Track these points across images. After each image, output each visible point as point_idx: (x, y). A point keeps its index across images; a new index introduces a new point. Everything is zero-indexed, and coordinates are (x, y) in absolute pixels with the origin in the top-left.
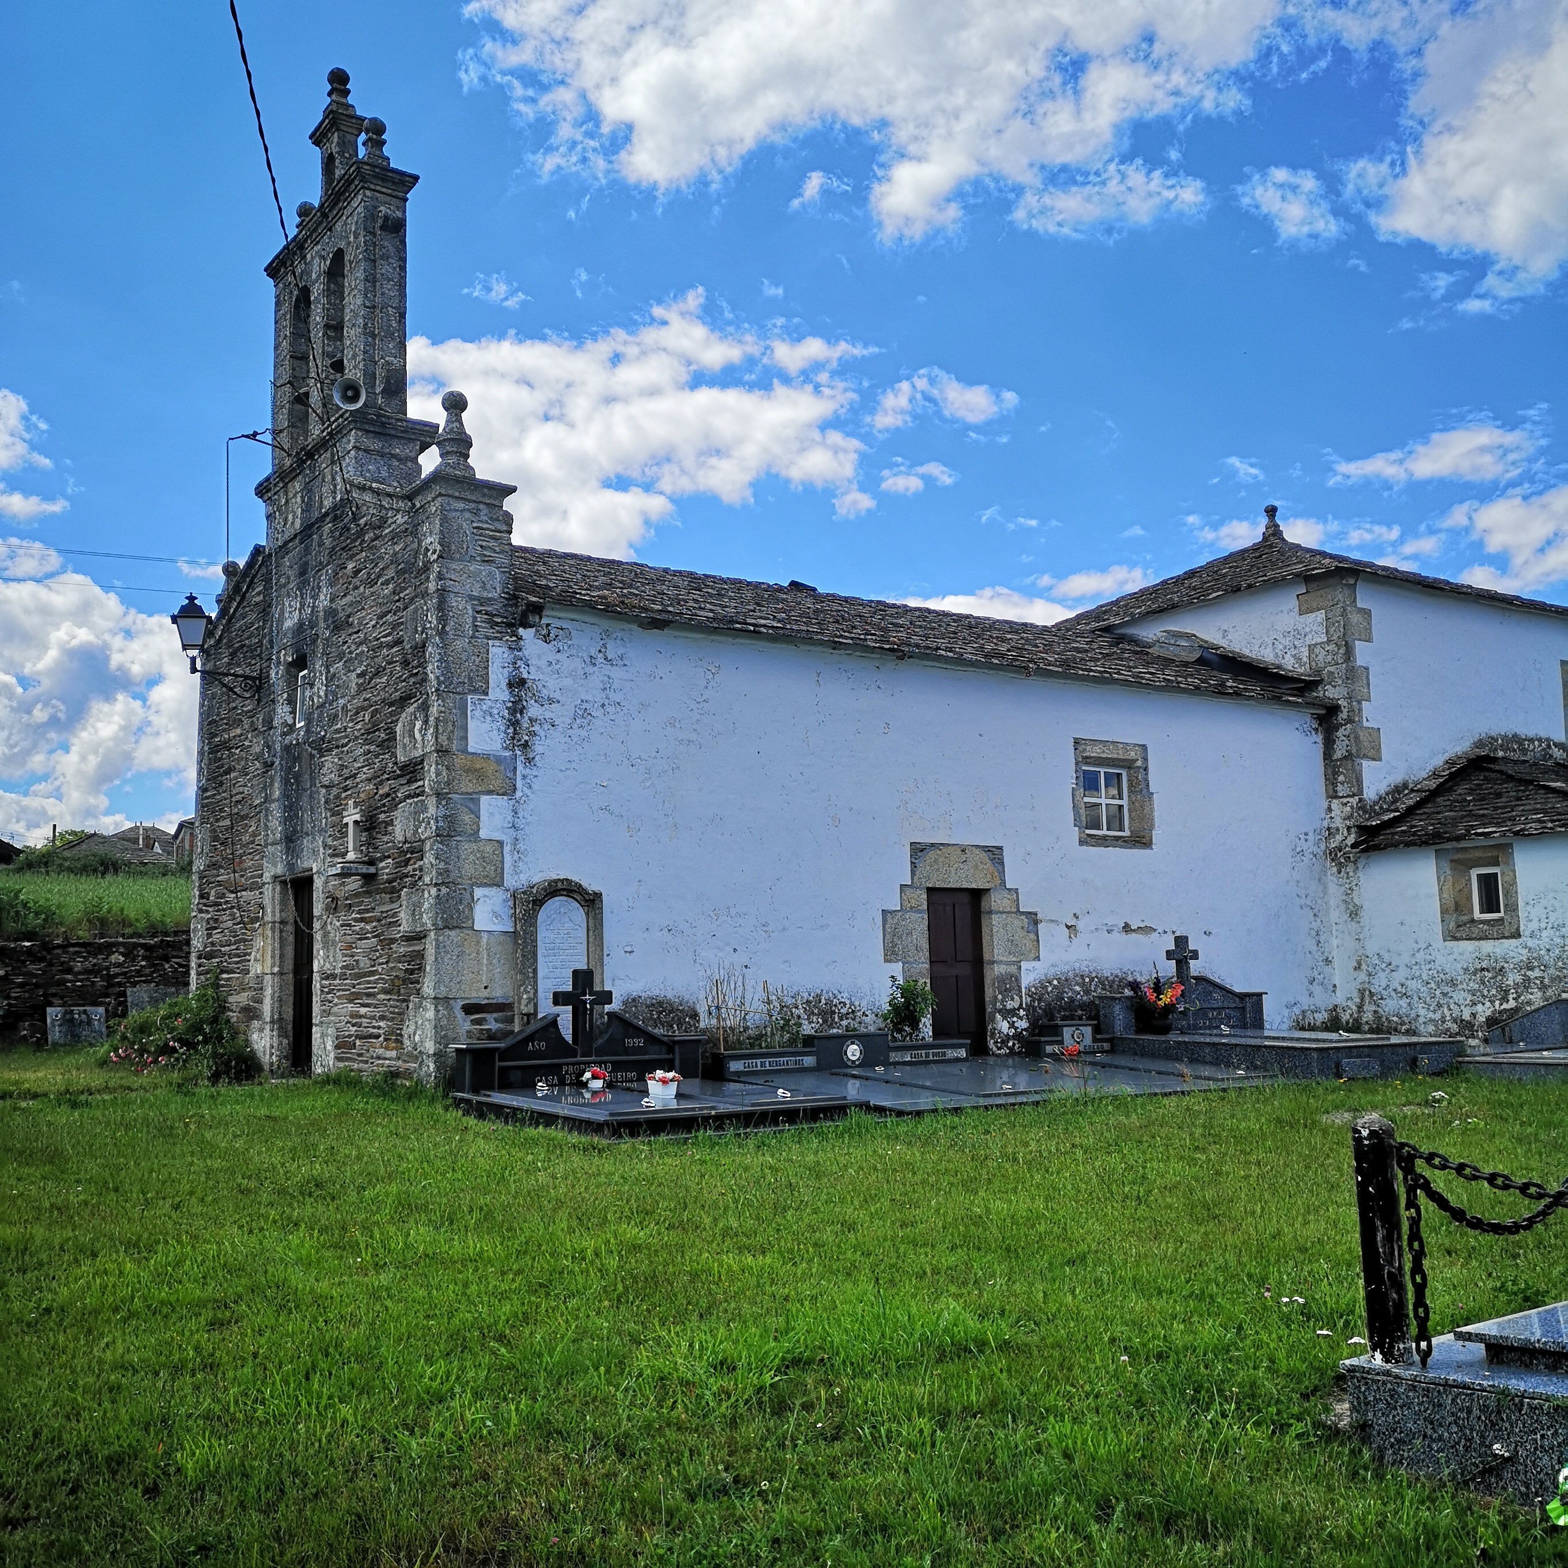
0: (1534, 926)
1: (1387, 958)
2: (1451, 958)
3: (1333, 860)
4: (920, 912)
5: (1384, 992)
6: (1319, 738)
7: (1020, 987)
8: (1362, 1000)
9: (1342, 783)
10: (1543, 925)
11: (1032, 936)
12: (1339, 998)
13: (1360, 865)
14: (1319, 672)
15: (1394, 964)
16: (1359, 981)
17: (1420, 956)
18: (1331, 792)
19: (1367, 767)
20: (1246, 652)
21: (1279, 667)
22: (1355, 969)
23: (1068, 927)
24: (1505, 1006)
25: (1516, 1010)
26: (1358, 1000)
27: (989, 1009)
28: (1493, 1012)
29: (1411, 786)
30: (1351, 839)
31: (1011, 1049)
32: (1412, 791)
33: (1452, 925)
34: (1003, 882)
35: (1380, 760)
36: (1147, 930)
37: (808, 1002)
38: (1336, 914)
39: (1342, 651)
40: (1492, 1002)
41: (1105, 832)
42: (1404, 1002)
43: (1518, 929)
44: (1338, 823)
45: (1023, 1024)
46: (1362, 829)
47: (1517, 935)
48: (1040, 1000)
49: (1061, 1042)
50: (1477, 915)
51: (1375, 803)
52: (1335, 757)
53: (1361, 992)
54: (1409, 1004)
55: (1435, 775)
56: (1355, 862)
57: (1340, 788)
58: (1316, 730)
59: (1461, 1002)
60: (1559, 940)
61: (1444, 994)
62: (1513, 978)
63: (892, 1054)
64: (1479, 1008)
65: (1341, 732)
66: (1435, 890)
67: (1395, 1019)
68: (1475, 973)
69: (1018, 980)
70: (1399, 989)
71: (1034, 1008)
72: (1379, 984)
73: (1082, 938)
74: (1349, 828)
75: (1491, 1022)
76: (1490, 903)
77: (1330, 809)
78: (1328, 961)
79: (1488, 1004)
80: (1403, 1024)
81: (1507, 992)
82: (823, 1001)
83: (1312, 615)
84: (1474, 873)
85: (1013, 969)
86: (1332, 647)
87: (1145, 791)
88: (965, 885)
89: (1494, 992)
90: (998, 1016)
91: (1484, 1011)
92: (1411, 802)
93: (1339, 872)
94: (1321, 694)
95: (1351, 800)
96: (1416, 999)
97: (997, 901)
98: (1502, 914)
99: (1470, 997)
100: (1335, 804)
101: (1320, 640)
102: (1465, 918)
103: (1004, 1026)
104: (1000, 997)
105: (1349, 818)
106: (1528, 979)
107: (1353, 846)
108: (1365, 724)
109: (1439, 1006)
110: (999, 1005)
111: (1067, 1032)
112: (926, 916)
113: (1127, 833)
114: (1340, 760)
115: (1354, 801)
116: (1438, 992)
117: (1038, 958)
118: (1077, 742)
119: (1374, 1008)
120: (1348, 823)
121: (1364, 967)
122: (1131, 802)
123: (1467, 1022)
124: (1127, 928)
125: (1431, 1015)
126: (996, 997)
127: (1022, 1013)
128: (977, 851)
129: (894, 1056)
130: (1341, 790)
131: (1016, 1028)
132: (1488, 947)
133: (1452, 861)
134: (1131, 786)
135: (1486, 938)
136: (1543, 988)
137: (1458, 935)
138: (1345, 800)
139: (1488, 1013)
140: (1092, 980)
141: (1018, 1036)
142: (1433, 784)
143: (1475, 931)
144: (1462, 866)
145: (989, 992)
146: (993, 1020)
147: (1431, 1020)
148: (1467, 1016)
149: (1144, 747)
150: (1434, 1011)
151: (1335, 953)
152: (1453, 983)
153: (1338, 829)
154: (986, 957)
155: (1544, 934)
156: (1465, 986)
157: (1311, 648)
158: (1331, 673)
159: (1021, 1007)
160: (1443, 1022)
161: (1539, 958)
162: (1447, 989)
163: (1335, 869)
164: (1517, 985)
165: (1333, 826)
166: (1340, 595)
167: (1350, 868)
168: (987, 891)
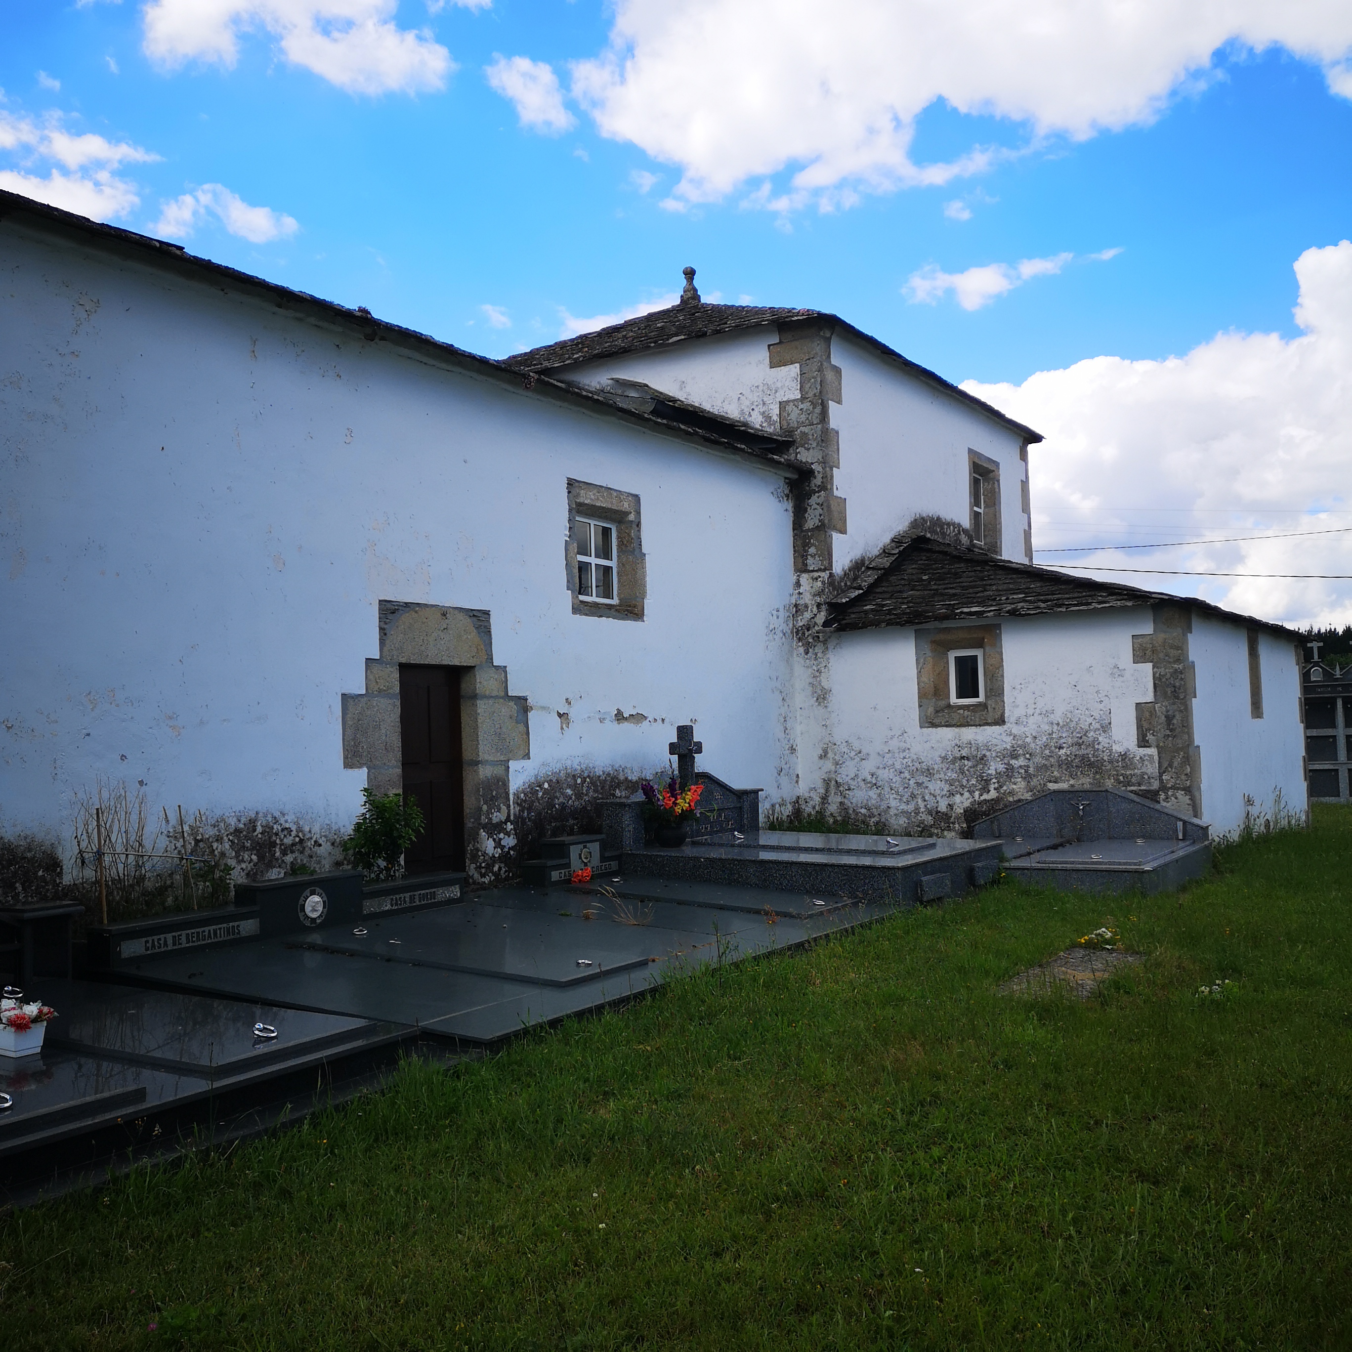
0: (1020, 712)
1: (856, 745)
2: (928, 745)
3: (800, 640)
4: (390, 696)
5: (851, 782)
6: (790, 505)
7: (508, 794)
8: (827, 790)
9: (813, 556)
10: (1030, 712)
11: (522, 727)
12: (802, 789)
13: (831, 645)
14: (790, 432)
15: (864, 751)
16: (825, 769)
17: (894, 744)
18: (800, 565)
19: (837, 538)
20: (707, 406)
21: (745, 424)
22: (821, 757)
23: (560, 715)
24: (985, 797)
25: (997, 801)
26: (822, 791)
27: (469, 823)
28: (972, 804)
29: (867, 563)
30: (821, 618)
31: (497, 875)
32: (868, 568)
33: (931, 710)
34: (490, 658)
35: (846, 533)
36: (638, 718)
37: (237, 831)
38: (802, 698)
39: (818, 410)
40: (971, 792)
41: (593, 599)
42: (873, 793)
43: (1003, 715)
44: (807, 599)
45: (510, 841)
46: (833, 607)
47: (1001, 721)
48: (529, 809)
49: (568, 866)
50: (954, 700)
51: (842, 579)
52: (806, 527)
53: (827, 782)
54: (879, 795)
55: (885, 552)
56: (825, 642)
57: (810, 561)
58: (787, 496)
59: (938, 792)
60: (1047, 727)
61: (919, 784)
62: (995, 767)
63: (367, 903)
64: (958, 798)
65: (814, 500)
66: (914, 672)
67: (863, 811)
68: (953, 762)
69: (505, 784)
70: (869, 778)
71: (523, 819)
72: (847, 773)
73: (576, 728)
74: (819, 605)
75: (971, 815)
76: (968, 687)
77: (798, 584)
78: (793, 750)
79: (967, 795)
80: (872, 816)
81: (987, 782)
82: (259, 829)
83: (785, 369)
84: (952, 655)
85: (499, 771)
86: (806, 405)
87: (637, 550)
88: (446, 661)
89: (974, 781)
90: (483, 834)
91: (962, 802)
92: (871, 580)
93: (807, 653)
94: (792, 457)
95: (822, 574)
96: (887, 789)
97: (484, 682)
98: (981, 698)
99: (947, 787)
100: (805, 578)
101: (792, 397)
102: (942, 703)
103: (489, 846)
104: (485, 807)
105: (819, 594)
106: (1010, 769)
107: (825, 624)
108: (836, 493)
109: (913, 796)
110: (484, 820)
111: (574, 851)
112: (398, 703)
113: (615, 601)
114: (812, 530)
115: (825, 575)
116: (912, 782)
117: (527, 756)
118: (571, 483)
119: (839, 799)
120: (818, 599)
121: (830, 755)
122: (621, 564)
123: (943, 813)
124: (619, 717)
125: (903, 807)
126: (480, 809)
127: (509, 826)
128: (461, 616)
129: (370, 906)
130: (812, 563)
131: (502, 848)
132: (969, 734)
133: (933, 642)
134: (621, 544)
135: (968, 725)
136: (1028, 777)
137: (936, 721)
138: (816, 574)
139: (967, 804)
140: (584, 781)
141: (504, 858)
142: (886, 562)
143: (956, 717)
144: (942, 647)
145: (469, 802)
146: (475, 837)
147: (903, 812)
148: (943, 807)
149: (637, 498)
150: (907, 803)
151: (799, 741)
152: (929, 772)
153: (806, 606)
154: (467, 755)
155: (1031, 720)
156: (942, 776)
157: (783, 405)
158: (804, 434)
159: (508, 819)
160: (917, 814)
161: (1024, 746)
162: (922, 779)
163: (801, 650)
164: (999, 774)
165: (801, 602)
166: (817, 347)
167: (819, 649)
168: (470, 669)
